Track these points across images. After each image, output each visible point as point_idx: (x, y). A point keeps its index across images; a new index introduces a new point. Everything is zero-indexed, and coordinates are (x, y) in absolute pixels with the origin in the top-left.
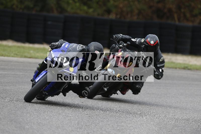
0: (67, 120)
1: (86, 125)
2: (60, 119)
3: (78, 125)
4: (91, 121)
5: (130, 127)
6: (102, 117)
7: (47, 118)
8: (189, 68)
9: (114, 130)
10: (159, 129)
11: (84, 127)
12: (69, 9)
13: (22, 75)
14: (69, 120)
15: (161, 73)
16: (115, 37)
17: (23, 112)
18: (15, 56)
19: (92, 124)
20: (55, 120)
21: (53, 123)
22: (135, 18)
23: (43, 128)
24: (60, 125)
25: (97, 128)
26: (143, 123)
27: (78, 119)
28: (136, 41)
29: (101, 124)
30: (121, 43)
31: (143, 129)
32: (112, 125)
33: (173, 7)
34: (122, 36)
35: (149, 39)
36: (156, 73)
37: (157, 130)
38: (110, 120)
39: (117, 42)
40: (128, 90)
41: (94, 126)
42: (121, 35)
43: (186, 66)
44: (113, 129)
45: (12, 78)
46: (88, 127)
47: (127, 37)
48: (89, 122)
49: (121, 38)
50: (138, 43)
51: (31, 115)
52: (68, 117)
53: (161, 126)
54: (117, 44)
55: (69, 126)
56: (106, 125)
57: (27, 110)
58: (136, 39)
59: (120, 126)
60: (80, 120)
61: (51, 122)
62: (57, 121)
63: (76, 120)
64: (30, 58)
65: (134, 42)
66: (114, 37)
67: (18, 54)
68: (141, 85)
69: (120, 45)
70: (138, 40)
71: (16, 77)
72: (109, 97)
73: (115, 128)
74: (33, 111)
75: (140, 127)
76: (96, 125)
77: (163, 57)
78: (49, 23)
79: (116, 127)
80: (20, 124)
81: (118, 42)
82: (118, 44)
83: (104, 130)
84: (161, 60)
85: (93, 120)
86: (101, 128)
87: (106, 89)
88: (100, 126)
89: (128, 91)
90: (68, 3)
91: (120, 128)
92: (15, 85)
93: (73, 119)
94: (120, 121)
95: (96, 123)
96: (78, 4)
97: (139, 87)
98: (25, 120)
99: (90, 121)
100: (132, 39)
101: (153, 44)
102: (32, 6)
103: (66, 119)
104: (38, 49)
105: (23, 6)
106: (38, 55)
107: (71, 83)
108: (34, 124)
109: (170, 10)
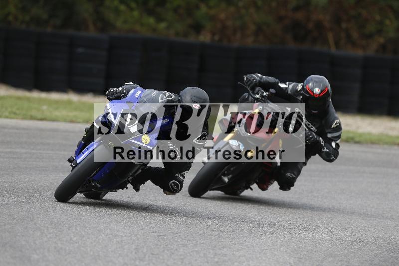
0: (115, 242)
1: (153, 253)
2: (100, 241)
3: (136, 253)
4: (163, 246)
5: (239, 257)
6: (183, 237)
7: (75, 238)
8: (357, 139)
9: (208, 263)
10: (298, 260)
11: (149, 257)
12: (119, 24)
13: (26, 153)
14: (118, 242)
15: (335, 149)
16: (247, 78)
17: (27, 227)
18: (13, 116)
19: (164, 251)
20: (92, 243)
21: (87, 249)
22: (250, 41)
23: (66, 260)
24: (100, 252)
25: (175, 260)
26: (265, 248)
27: (137, 242)
28: (287, 88)
29: (182, 250)
30: (259, 91)
31: (264, 260)
32: (204, 254)
33: (326, 19)
34: (261, 78)
35: (310, 84)
36: (324, 149)
37: (292, 262)
38: (200, 243)
39: (251, 89)
40: (272, 182)
41: (169, 254)
42: (258, 76)
43: (351, 135)
44: (206, 260)
45: (5, 159)
46: (157, 256)
47: (271, 79)
48: (158, 248)
49: (258, 81)
50: (291, 91)
51: (44, 234)
52: (117, 237)
53: (301, 255)
54: (251, 92)
55: (118, 255)
56: (191, 253)
57: (35, 224)
58: (287, 83)
59: (220, 254)
60: (140, 243)
61: (83, 247)
62: (95, 245)
63: (133, 244)
64: (41, 120)
65: (284, 89)
66: (245, 79)
67: (18, 112)
68: (296, 173)
69: (255, 94)
70: (291, 86)
71: (13, 158)
72: (238, 195)
73: (209, 259)
74: (47, 225)
75: (260, 257)
76: (173, 253)
77: (337, 119)
78: (80, 50)
79: (212, 256)
80: (21, 251)
81: (253, 89)
82: (253, 93)
83: (187, 263)
84: (334, 126)
85: (167, 244)
86: (182, 259)
87: (226, 179)
88: (181, 255)
89: (272, 184)
90: (117, 11)
91: (219, 259)
92: (12, 175)
93: (126, 242)
94: (220, 245)
95: (172, 249)
96: (136, 13)
97: (291, 175)
98: (32, 244)
99: (160, 246)
100: (280, 84)
101: (319, 94)
102: (45, 16)
103: (113, 242)
104: (57, 102)
105: (27, 18)
106: (57, 113)
107: (148, 165)
108: (49, 250)
109: (319, 25)
